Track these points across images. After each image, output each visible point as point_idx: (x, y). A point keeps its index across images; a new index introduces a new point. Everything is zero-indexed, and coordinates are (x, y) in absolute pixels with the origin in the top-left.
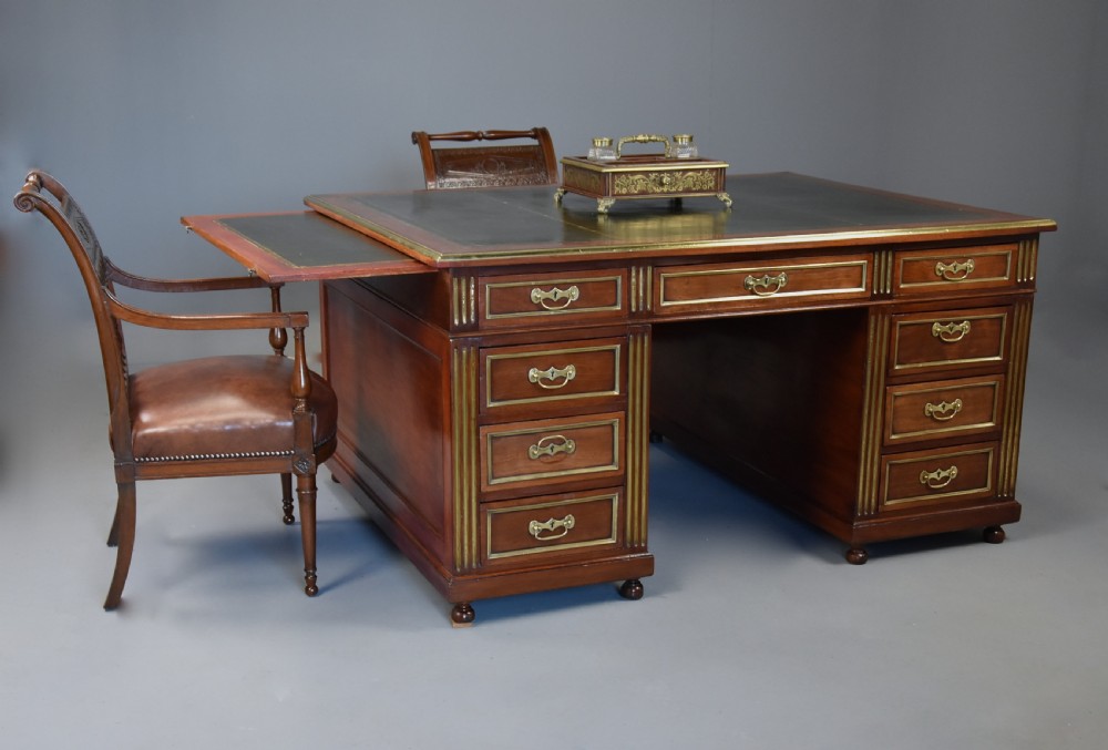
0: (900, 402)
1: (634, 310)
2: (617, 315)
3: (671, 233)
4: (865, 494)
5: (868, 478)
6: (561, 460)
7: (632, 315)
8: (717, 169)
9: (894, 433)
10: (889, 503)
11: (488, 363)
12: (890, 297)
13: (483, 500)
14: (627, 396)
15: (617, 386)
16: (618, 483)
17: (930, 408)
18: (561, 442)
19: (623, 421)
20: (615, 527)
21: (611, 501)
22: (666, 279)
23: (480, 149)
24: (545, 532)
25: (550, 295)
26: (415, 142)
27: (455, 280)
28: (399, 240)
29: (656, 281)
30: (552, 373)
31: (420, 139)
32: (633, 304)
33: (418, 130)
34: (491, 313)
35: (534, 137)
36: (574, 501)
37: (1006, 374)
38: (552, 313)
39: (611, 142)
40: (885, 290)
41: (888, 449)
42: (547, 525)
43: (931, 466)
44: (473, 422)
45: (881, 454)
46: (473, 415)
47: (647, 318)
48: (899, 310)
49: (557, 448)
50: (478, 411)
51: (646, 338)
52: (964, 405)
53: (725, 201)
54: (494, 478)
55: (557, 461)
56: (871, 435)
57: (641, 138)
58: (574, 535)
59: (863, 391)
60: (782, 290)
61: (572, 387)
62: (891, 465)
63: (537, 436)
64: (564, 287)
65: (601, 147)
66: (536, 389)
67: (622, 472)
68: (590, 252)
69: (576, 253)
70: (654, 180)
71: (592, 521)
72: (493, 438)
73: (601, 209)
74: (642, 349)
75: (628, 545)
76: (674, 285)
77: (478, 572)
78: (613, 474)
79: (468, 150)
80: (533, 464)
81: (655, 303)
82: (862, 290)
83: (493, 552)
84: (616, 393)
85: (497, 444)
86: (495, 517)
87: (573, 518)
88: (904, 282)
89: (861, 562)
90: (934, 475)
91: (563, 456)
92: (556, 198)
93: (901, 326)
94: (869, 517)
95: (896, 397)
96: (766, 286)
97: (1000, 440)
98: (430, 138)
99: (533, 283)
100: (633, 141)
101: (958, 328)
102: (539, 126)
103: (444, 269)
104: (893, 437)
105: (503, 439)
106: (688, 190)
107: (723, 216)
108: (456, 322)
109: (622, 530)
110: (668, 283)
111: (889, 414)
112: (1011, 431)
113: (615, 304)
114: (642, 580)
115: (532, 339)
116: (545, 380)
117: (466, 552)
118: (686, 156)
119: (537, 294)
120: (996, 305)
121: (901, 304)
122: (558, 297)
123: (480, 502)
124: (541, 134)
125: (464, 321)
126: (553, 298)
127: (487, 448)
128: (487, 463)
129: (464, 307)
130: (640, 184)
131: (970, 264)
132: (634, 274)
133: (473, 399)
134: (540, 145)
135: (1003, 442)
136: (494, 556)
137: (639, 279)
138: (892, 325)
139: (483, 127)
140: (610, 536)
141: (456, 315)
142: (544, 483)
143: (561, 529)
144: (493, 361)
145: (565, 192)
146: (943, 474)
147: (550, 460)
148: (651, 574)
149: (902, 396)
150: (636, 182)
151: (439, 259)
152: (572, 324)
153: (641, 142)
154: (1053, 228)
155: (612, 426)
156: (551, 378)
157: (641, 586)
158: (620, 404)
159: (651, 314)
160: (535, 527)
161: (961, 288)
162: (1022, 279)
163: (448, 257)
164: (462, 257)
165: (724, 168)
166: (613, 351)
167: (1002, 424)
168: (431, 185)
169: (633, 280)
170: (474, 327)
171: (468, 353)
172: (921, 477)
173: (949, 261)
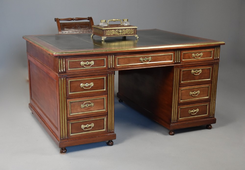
0: (183, 91)
1: (109, 67)
2: (105, 69)
3: (122, 46)
4: (174, 116)
5: (174, 112)
6: (90, 108)
7: (109, 69)
9: (181, 100)
10: (180, 119)
11: (69, 82)
12: (180, 63)
13: (68, 119)
14: (108, 91)
15: (105, 88)
16: (106, 114)
17: (191, 93)
18: (90, 103)
19: (107, 97)
20: (105, 126)
21: (104, 119)
22: (118, 59)
23: (73, 23)
24: (86, 128)
25: (86, 63)
26: (55, 21)
27: (59, 59)
28: (45, 48)
29: (115, 59)
30: (87, 85)
31: (57, 20)
32: (109, 66)
33: (56, 18)
34: (69, 68)
35: (88, 20)
36: (94, 119)
37: (212, 83)
38: (87, 68)
39: (106, 21)
40: (178, 61)
41: (179, 104)
42: (86, 126)
43: (192, 109)
44: (65, 98)
45: (178, 106)
46: (65, 96)
47: (113, 69)
48: (182, 67)
49: (89, 105)
50: (67, 95)
51: (113, 75)
52: (200, 92)
53: (137, 37)
54: (71, 113)
55: (89, 108)
56: (175, 101)
57: (114, 20)
58: (94, 129)
59: (173, 89)
60: (150, 62)
61: (93, 88)
62: (181, 109)
63: (83, 102)
64: (90, 61)
65: (103, 23)
66: (82, 89)
67: (107, 111)
68: (97, 52)
69: (93, 52)
70: (117, 31)
71: (99, 125)
72: (71, 103)
73: (103, 39)
75: (109, 131)
76: (120, 60)
77: (67, 139)
78: (104, 112)
79: (70, 23)
80: (82, 109)
81: (115, 65)
82: (172, 61)
83: (71, 134)
84: (105, 90)
85: (72, 104)
86: (72, 124)
87: (93, 124)
88: (183, 59)
89: (173, 135)
90: (192, 111)
91: (90, 107)
92: (91, 36)
93: (183, 71)
94: (175, 123)
95: (182, 90)
96: (146, 60)
97: (210, 101)
98: (60, 20)
99: (81, 60)
100: (112, 21)
101: (198, 71)
102: (90, 17)
103: (56, 57)
104: (181, 101)
105: (73, 103)
106: (127, 34)
107: (136, 41)
108: (60, 71)
109: (107, 127)
110: (119, 60)
111: (180, 95)
112: (213, 99)
113: (104, 66)
114: (113, 141)
115: (81, 75)
116: (85, 87)
117: (64, 134)
118: (127, 25)
119: (82, 63)
120: (209, 65)
121: (183, 65)
122: (88, 64)
123: (67, 120)
124: (90, 19)
125: (62, 71)
126: (87, 64)
127: (69, 105)
128: (69, 109)
129: (62, 67)
130: (113, 32)
131: (202, 54)
132: (109, 57)
133: (65, 92)
134: (90, 22)
135: (211, 102)
136: (71, 135)
137: (111, 58)
138: (180, 71)
139: (74, 17)
140: (104, 129)
141: (60, 69)
142: (85, 115)
143: (90, 127)
144: (70, 82)
145: (94, 35)
146: (195, 111)
147: (87, 108)
148: (115, 139)
149: (183, 90)
150: (112, 33)
151: (54, 54)
152: (92, 71)
153: (114, 21)
154: (224, 44)
155: (104, 99)
156: (87, 86)
157: (113, 142)
158: (106, 93)
160: (83, 126)
161: (199, 60)
162: (216, 58)
163: (57, 53)
164: (61, 53)
165: (136, 28)
166: (104, 79)
167: (211, 97)
168: (60, 33)
169: (109, 59)
170: (65, 72)
171: (63, 79)
172: (189, 112)
173: (196, 53)
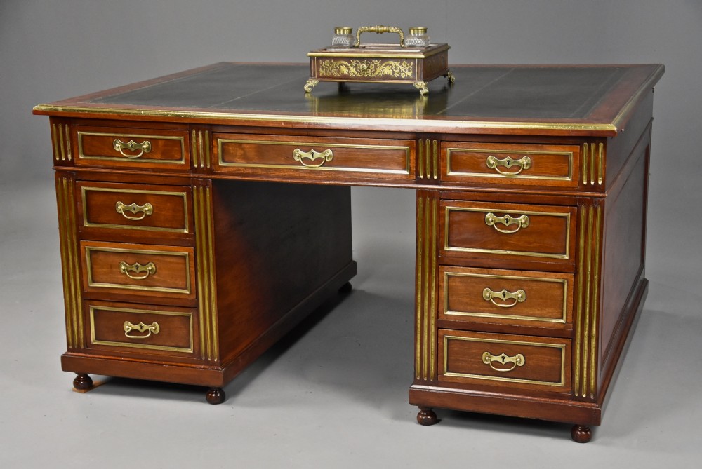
0: (454, 282)
1: (196, 166)
2: (181, 170)
4: (424, 361)
5: (426, 347)
6: (144, 278)
7: (194, 170)
8: (414, 59)
9: (449, 309)
10: (450, 375)
11: (83, 192)
13: (87, 297)
14: (195, 235)
15: (187, 226)
16: (192, 304)
18: (144, 263)
19: (192, 255)
20: (191, 340)
21: (187, 318)
22: (223, 144)
24: (137, 332)
25: (127, 145)
27: (54, 125)
29: (214, 145)
30: (133, 208)
32: (195, 161)
34: (83, 154)
36: (157, 312)
37: (576, 274)
38: (129, 160)
40: (432, 176)
41: (444, 323)
42: (137, 327)
43: (495, 349)
44: (74, 236)
45: (437, 328)
46: (75, 230)
47: (208, 174)
48: (448, 196)
49: (141, 268)
50: (78, 229)
51: (208, 190)
52: (526, 296)
53: (421, 89)
54: (93, 282)
56: (426, 308)
58: (158, 339)
60: (329, 165)
61: (148, 221)
62: (448, 339)
63: (125, 255)
64: (138, 140)
65: (342, 35)
66: (120, 218)
67: (193, 297)
68: (149, 115)
69: (138, 115)
72: (91, 251)
74: (205, 197)
75: (204, 358)
76: (231, 149)
77: (85, 352)
78: (186, 297)
80: (122, 277)
81: (215, 164)
82: (406, 172)
83: (95, 339)
84: (186, 231)
85: (94, 256)
86: (96, 312)
87: (158, 325)
88: (451, 170)
90: (497, 359)
91: (146, 274)
93: (451, 211)
94: (429, 383)
95: (449, 276)
96: (312, 158)
97: (573, 339)
99: (114, 135)
101: (514, 220)
104: (448, 313)
105: (99, 253)
106: (388, 77)
108: (57, 158)
109: (198, 344)
110: (226, 147)
111: (444, 291)
113: (181, 159)
115: (115, 179)
116: (127, 212)
117: (76, 334)
119: (118, 144)
120: (558, 204)
122: (133, 147)
123: (84, 299)
125: (62, 158)
126: (129, 148)
127: (87, 258)
128: (87, 270)
129: (63, 147)
131: (525, 161)
132: (194, 135)
133: (74, 219)
135: (578, 342)
136: (97, 342)
137: (199, 140)
138: (441, 209)
140: (188, 347)
141: (57, 153)
142: (131, 293)
143: (146, 332)
144: (87, 192)
146: (508, 359)
147: (136, 276)
149: (456, 276)
155: (184, 258)
156: (133, 212)
157: (224, 394)
158: (188, 241)
159: (210, 172)
160: (128, 326)
161: (516, 182)
162: (589, 182)
166: (182, 197)
167: (575, 324)
169: (194, 140)
170: (70, 163)
171: (68, 183)
172: (483, 358)
173: (502, 155)
